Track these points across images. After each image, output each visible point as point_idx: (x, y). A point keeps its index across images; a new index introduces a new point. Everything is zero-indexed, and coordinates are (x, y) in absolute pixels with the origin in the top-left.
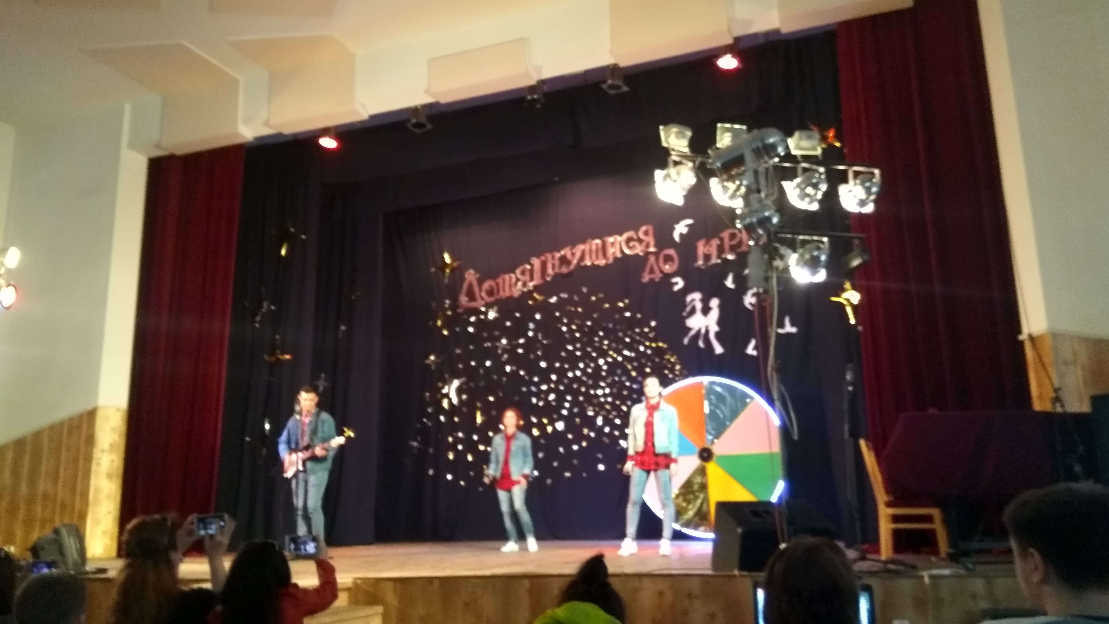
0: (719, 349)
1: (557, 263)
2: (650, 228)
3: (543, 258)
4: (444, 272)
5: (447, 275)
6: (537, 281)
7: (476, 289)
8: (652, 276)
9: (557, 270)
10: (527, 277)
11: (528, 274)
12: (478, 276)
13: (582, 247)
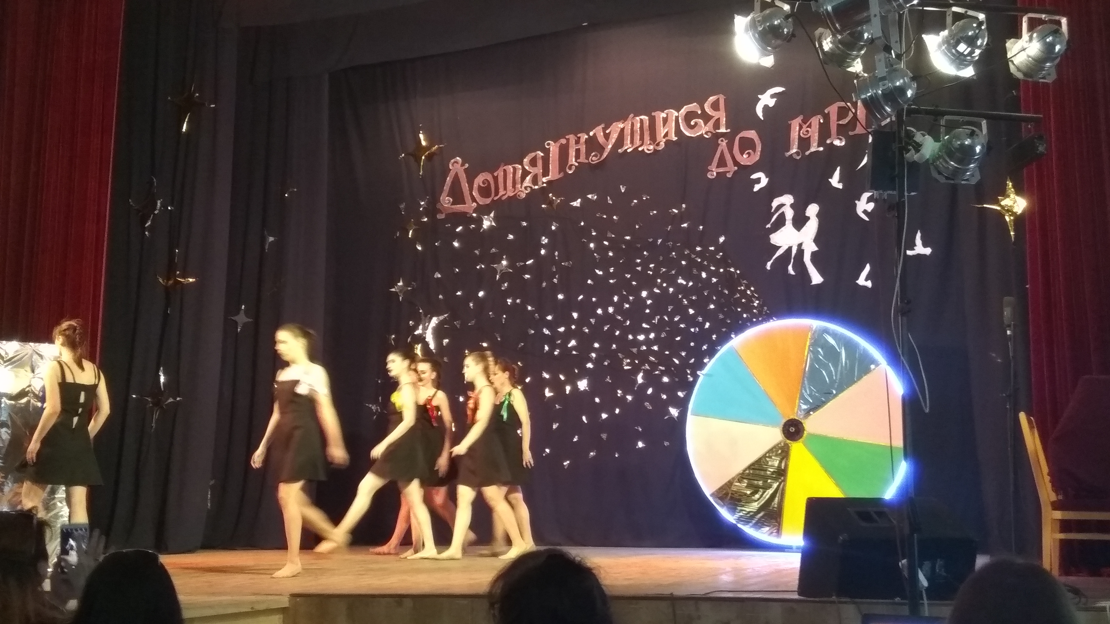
0: (816, 278)
1: (583, 149)
2: (722, 98)
3: (563, 141)
4: (418, 160)
5: (422, 164)
6: (554, 174)
7: (465, 186)
8: (721, 170)
9: (582, 159)
10: (539, 170)
11: (540, 163)
12: (467, 165)
13: (621, 126)
